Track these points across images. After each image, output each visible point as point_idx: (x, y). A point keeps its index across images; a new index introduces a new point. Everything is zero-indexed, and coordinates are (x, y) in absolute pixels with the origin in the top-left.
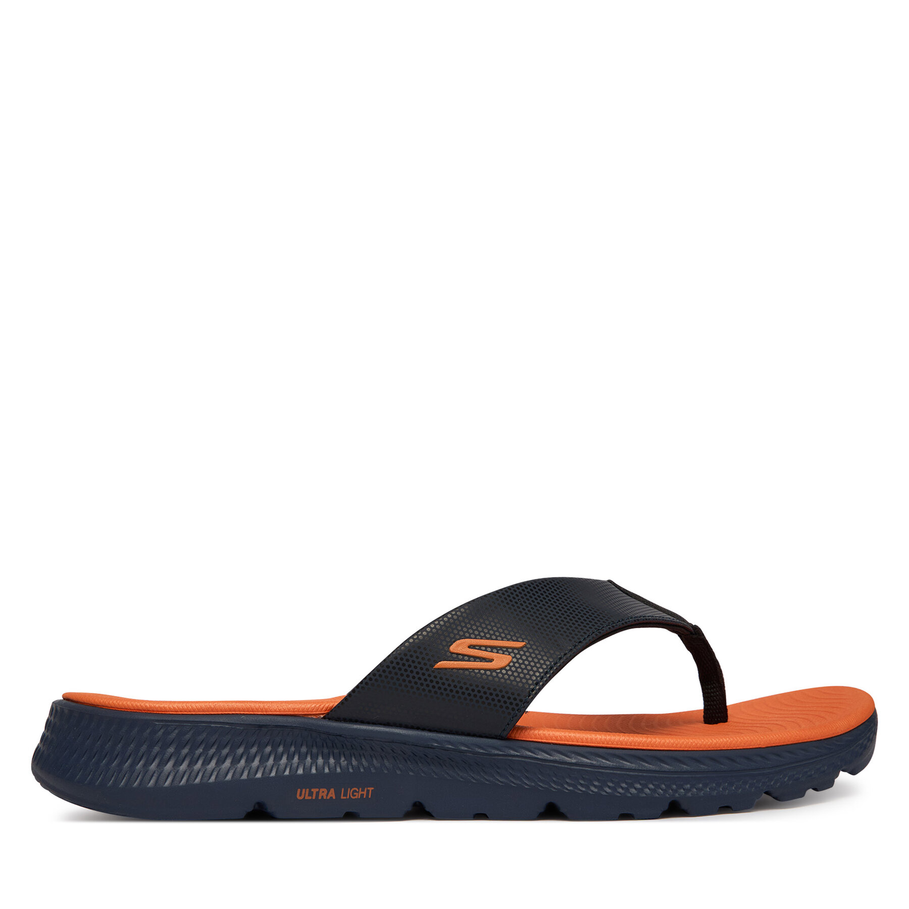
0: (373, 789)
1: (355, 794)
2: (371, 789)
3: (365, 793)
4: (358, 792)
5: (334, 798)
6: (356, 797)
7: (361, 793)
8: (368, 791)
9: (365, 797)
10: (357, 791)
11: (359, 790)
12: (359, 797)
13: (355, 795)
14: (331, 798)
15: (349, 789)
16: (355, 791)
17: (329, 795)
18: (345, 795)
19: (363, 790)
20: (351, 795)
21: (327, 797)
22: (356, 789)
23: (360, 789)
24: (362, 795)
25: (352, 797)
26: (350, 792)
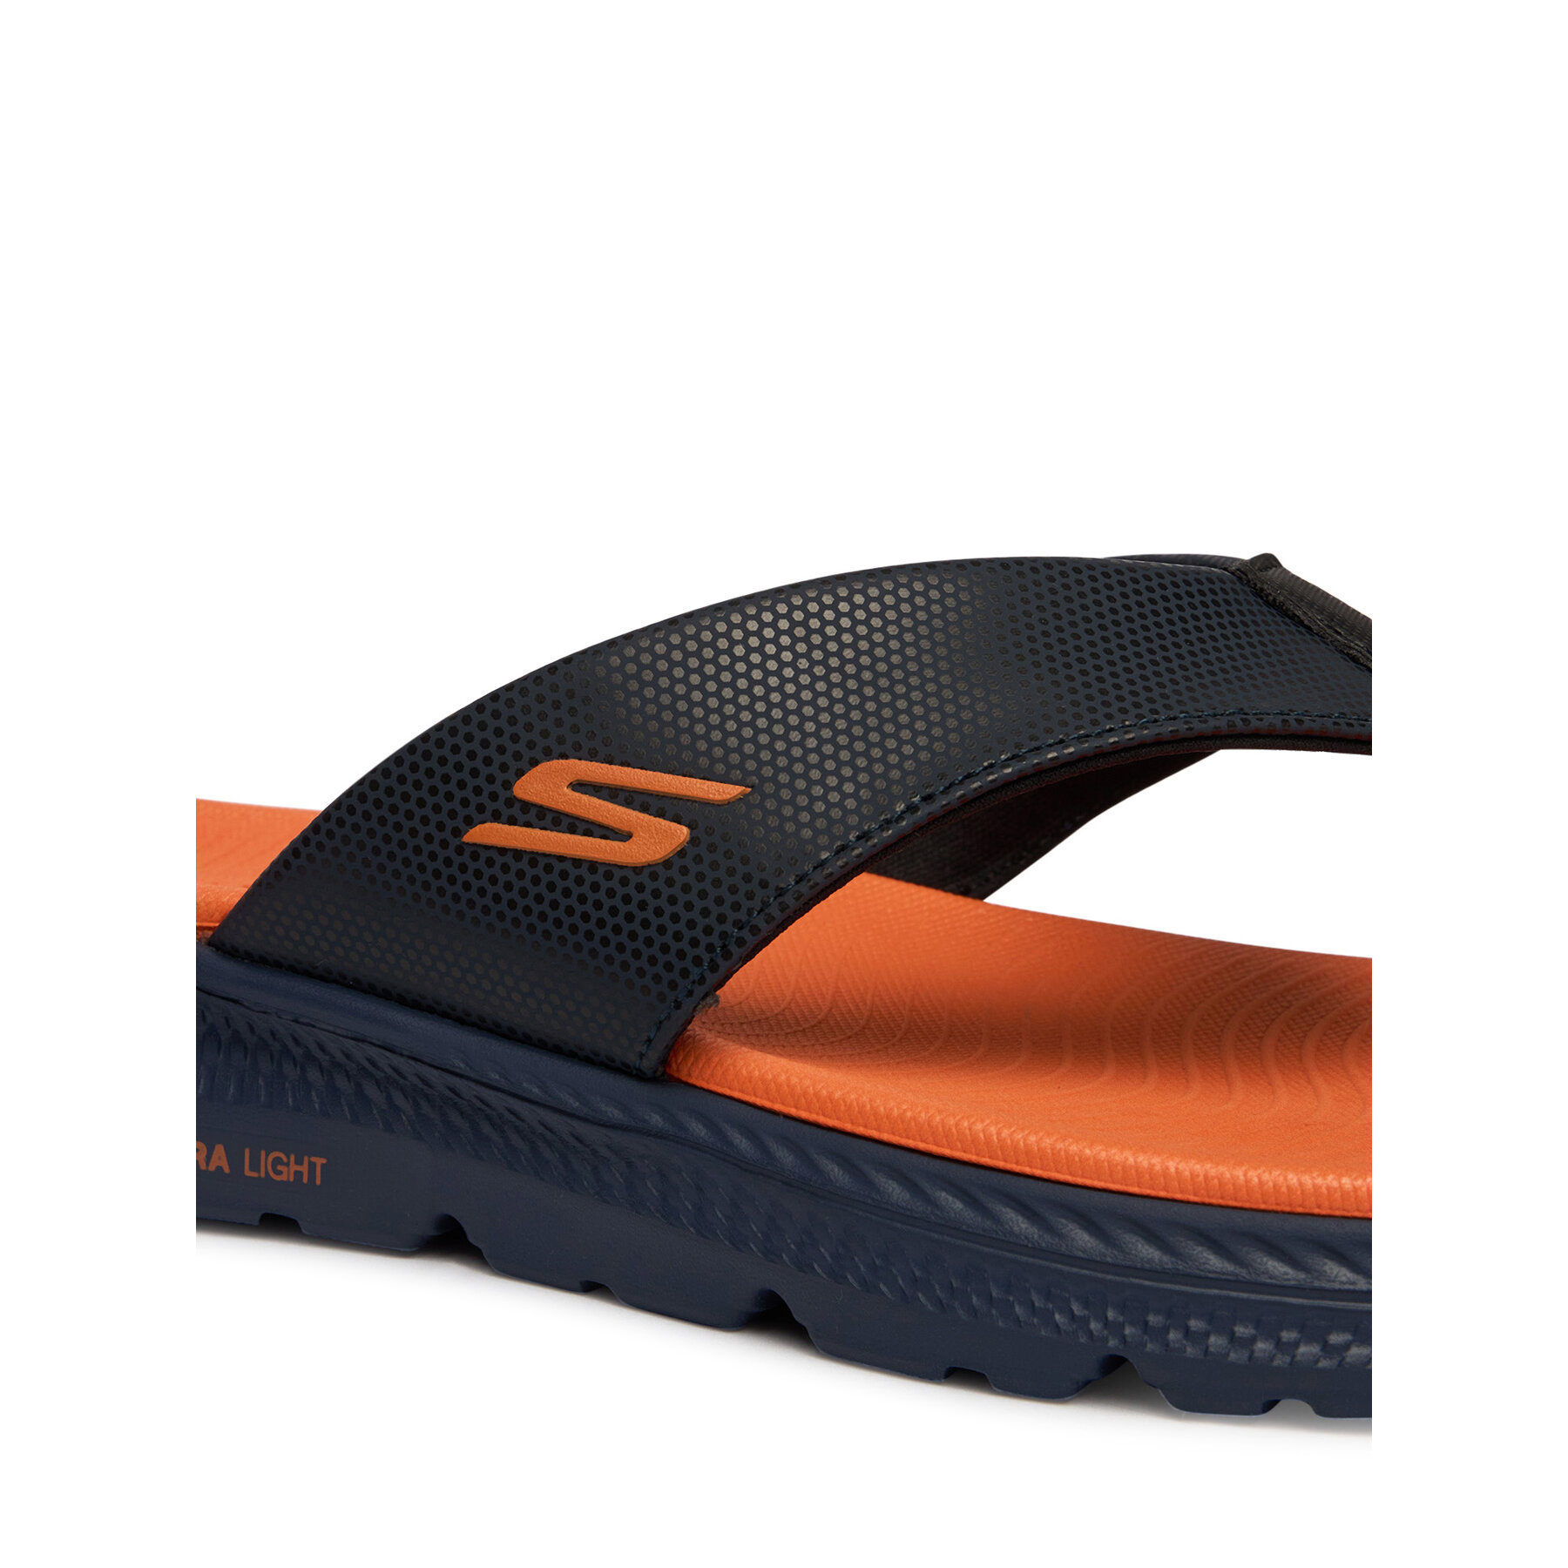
0: (324, 1161)
1: (280, 1168)
2: (320, 1161)
3: (304, 1169)
4: (288, 1164)
5: (227, 1170)
6: (283, 1178)
7: (294, 1168)
8: (312, 1166)
9: (305, 1180)
10: (285, 1160)
11: (288, 1158)
12: (292, 1180)
13: (280, 1173)
14: (219, 1169)
15: (263, 1153)
16: (277, 1161)
17: (212, 1160)
18: (255, 1166)
19: (299, 1162)
20: (270, 1168)
21: (207, 1164)
22: (282, 1156)
23: (292, 1158)
24: (298, 1174)
25: (272, 1174)
26: (267, 1160)
